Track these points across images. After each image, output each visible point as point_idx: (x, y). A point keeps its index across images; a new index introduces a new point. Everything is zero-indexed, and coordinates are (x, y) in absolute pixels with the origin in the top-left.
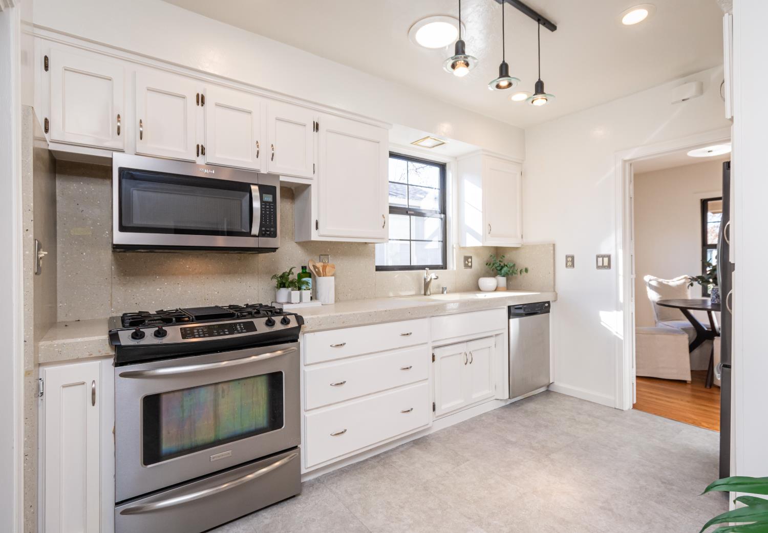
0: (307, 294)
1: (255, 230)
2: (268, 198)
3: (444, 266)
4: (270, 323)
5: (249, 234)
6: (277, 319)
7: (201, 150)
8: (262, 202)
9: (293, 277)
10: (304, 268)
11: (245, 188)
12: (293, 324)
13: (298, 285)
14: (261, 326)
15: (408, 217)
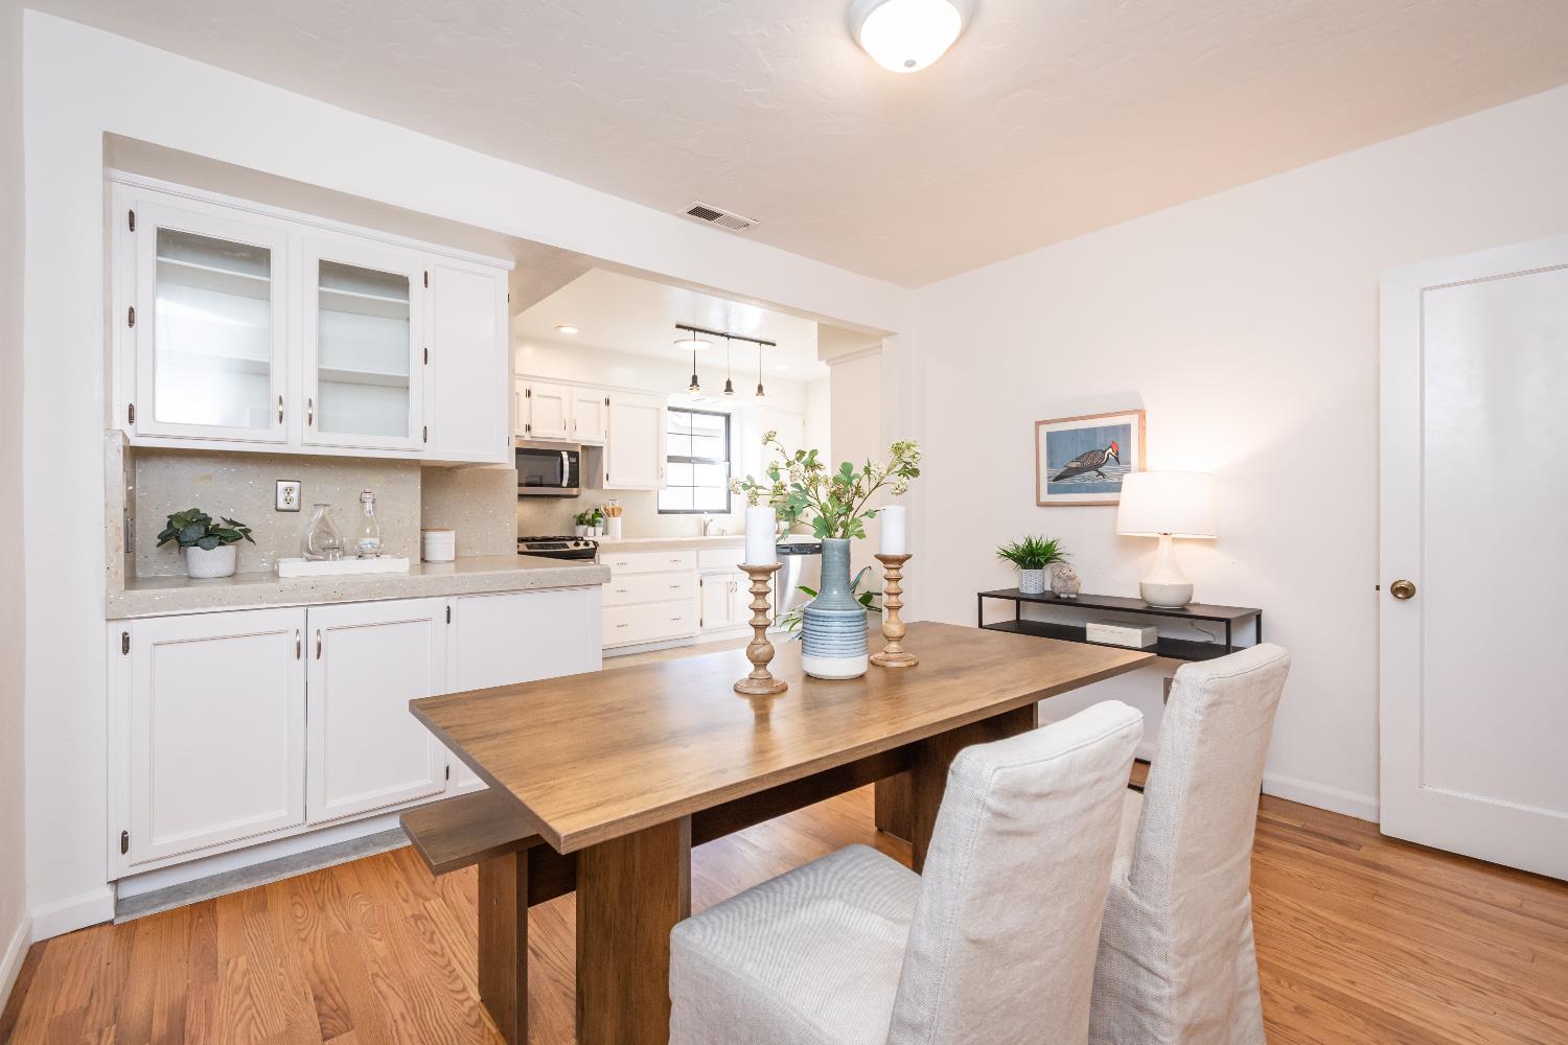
0: (599, 530)
1: (565, 483)
2: (574, 460)
3: (728, 511)
4: (577, 544)
5: (560, 486)
6: (582, 543)
7: (529, 428)
8: (570, 463)
9: (588, 517)
10: (597, 510)
11: (558, 454)
12: (592, 546)
13: (592, 523)
14: (571, 545)
15: (691, 465)
